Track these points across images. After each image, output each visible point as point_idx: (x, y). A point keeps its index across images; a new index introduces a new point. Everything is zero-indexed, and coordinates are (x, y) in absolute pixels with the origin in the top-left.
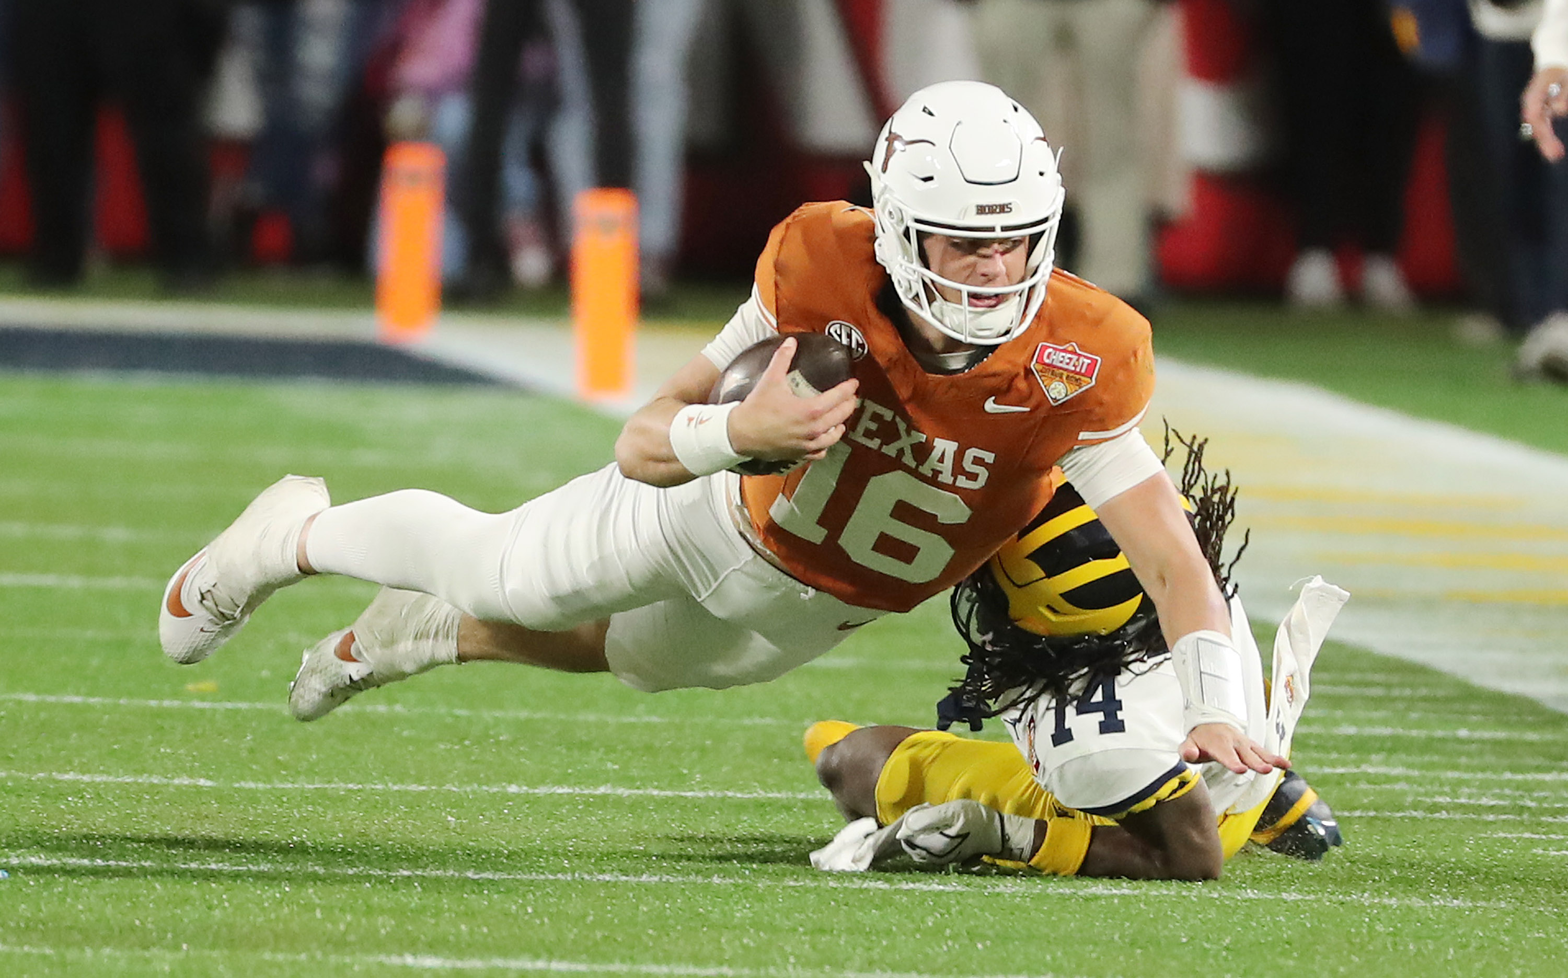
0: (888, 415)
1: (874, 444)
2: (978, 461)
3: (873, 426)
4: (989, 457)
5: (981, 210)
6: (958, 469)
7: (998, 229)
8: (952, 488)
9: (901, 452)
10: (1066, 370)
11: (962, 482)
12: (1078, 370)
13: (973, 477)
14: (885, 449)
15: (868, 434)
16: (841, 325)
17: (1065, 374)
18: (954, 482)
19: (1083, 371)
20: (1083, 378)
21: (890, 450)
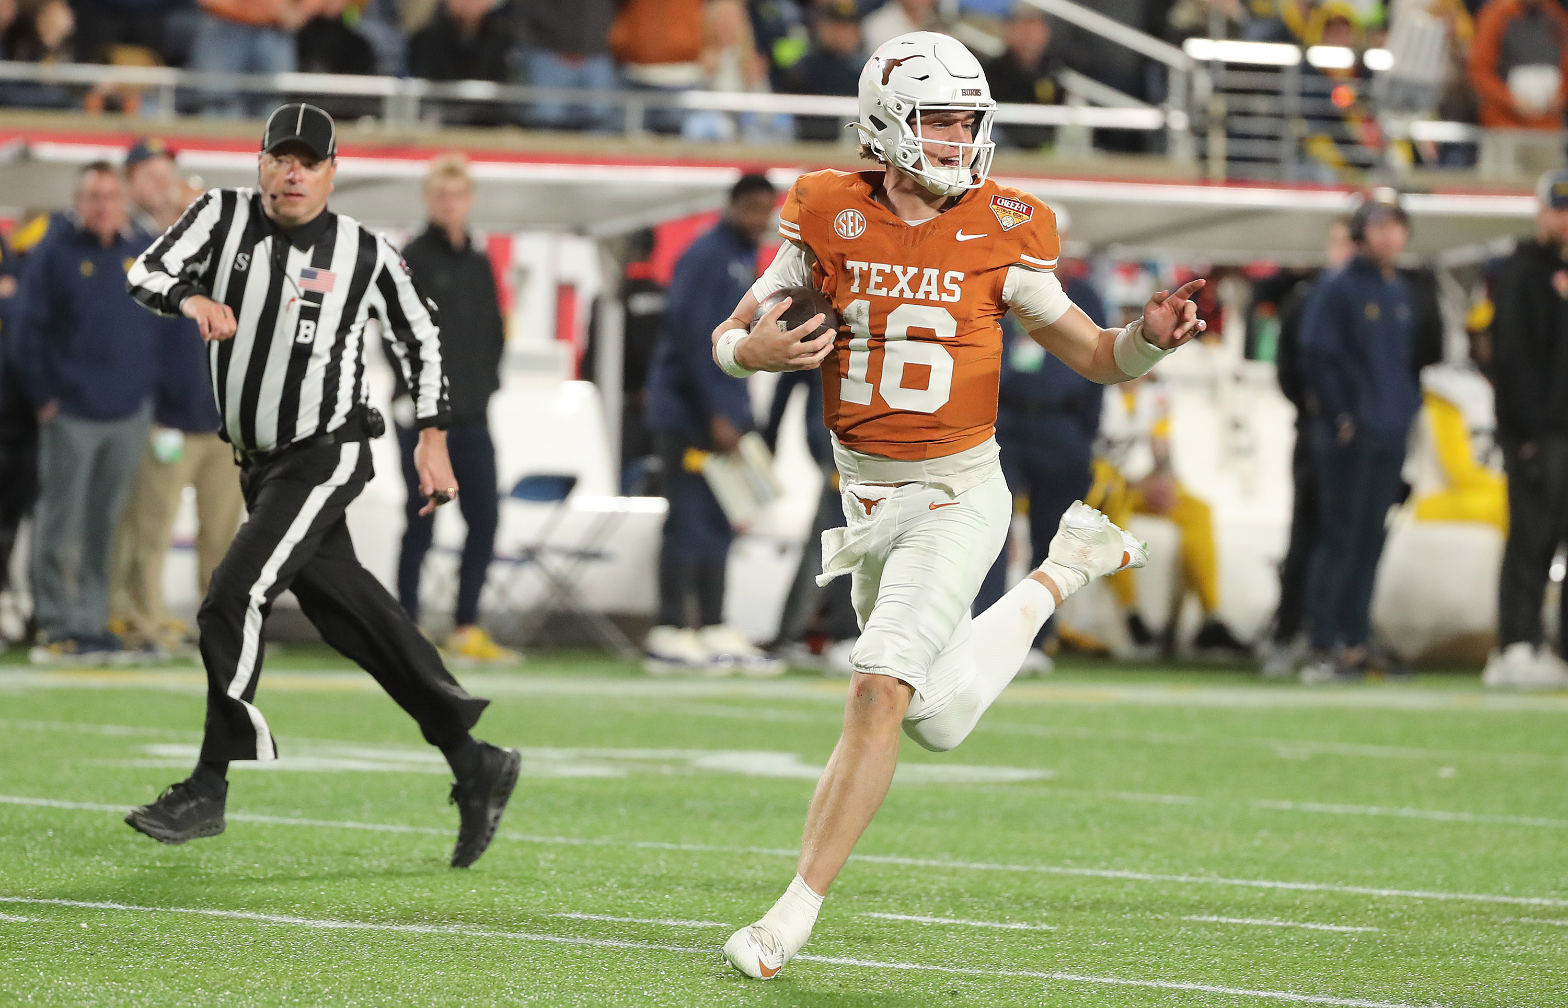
0: (887, 268)
1: (883, 292)
2: (954, 281)
3: (880, 279)
4: (960, 276)
5: (965, 92)
6: (941, 289)
7: (978, 105)
8: (939, 304)
9: (902, 291)
10: (1012, 209)
11: (945, 297)
12: (1021, 210)
13: (951, 293)
14: (892, 294)
15: (878, 286)
16: (846, 212)
17: (1013, 212)
18: (940, 298)
19: (1024, 211)
20: (1024, 215)
21: (895, 293)
